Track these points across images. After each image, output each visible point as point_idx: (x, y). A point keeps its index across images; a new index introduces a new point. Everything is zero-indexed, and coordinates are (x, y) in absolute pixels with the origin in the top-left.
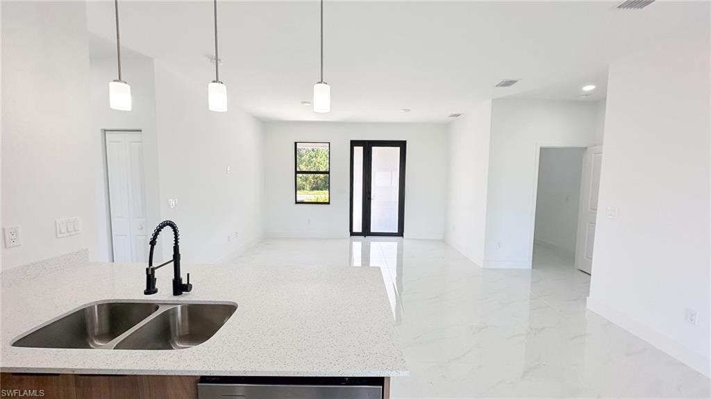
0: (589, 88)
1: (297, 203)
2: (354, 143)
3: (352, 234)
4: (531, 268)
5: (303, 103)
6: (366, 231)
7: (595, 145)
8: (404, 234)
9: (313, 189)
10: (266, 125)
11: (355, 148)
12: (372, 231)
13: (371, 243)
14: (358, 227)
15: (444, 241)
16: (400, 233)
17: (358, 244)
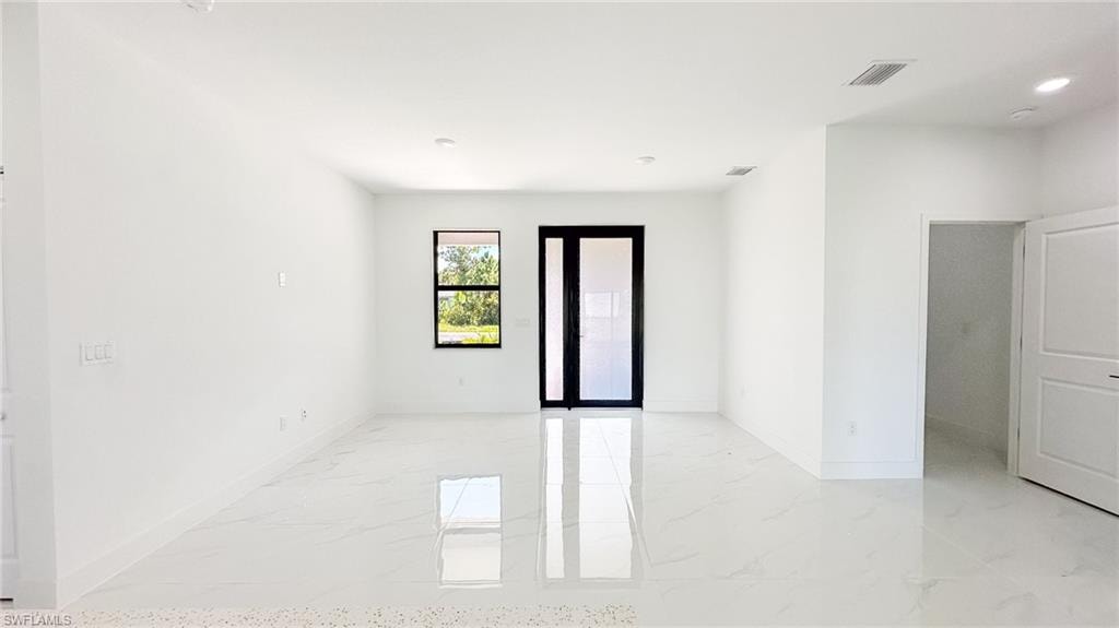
0: (1053, 86)
1: (438, 346)
2: (546, 232)
3: (545, 404)
4: (921, 476)
5: (439, 141)
6: (572, 399)
7: (1042, 217)
8: (645, 402)
9: (483, 323)
10: (378, 198)
11: (548, 241)
12: (582, 398)
13: (582, 420)
14: (555, 391)
15: (721, 416)
16: (637, 401)
17: (556, 421)
